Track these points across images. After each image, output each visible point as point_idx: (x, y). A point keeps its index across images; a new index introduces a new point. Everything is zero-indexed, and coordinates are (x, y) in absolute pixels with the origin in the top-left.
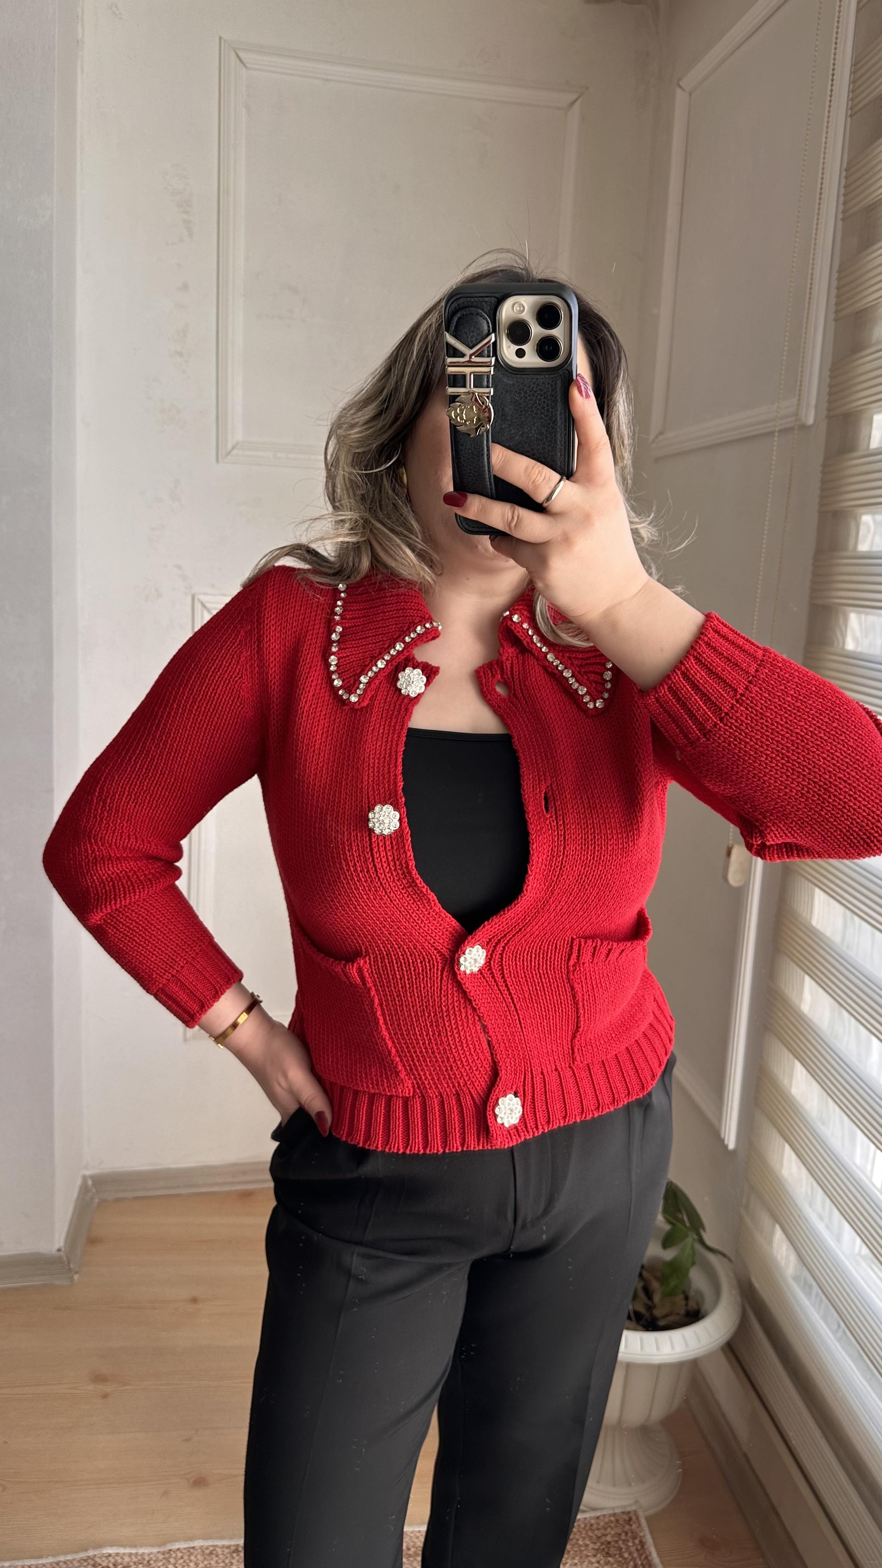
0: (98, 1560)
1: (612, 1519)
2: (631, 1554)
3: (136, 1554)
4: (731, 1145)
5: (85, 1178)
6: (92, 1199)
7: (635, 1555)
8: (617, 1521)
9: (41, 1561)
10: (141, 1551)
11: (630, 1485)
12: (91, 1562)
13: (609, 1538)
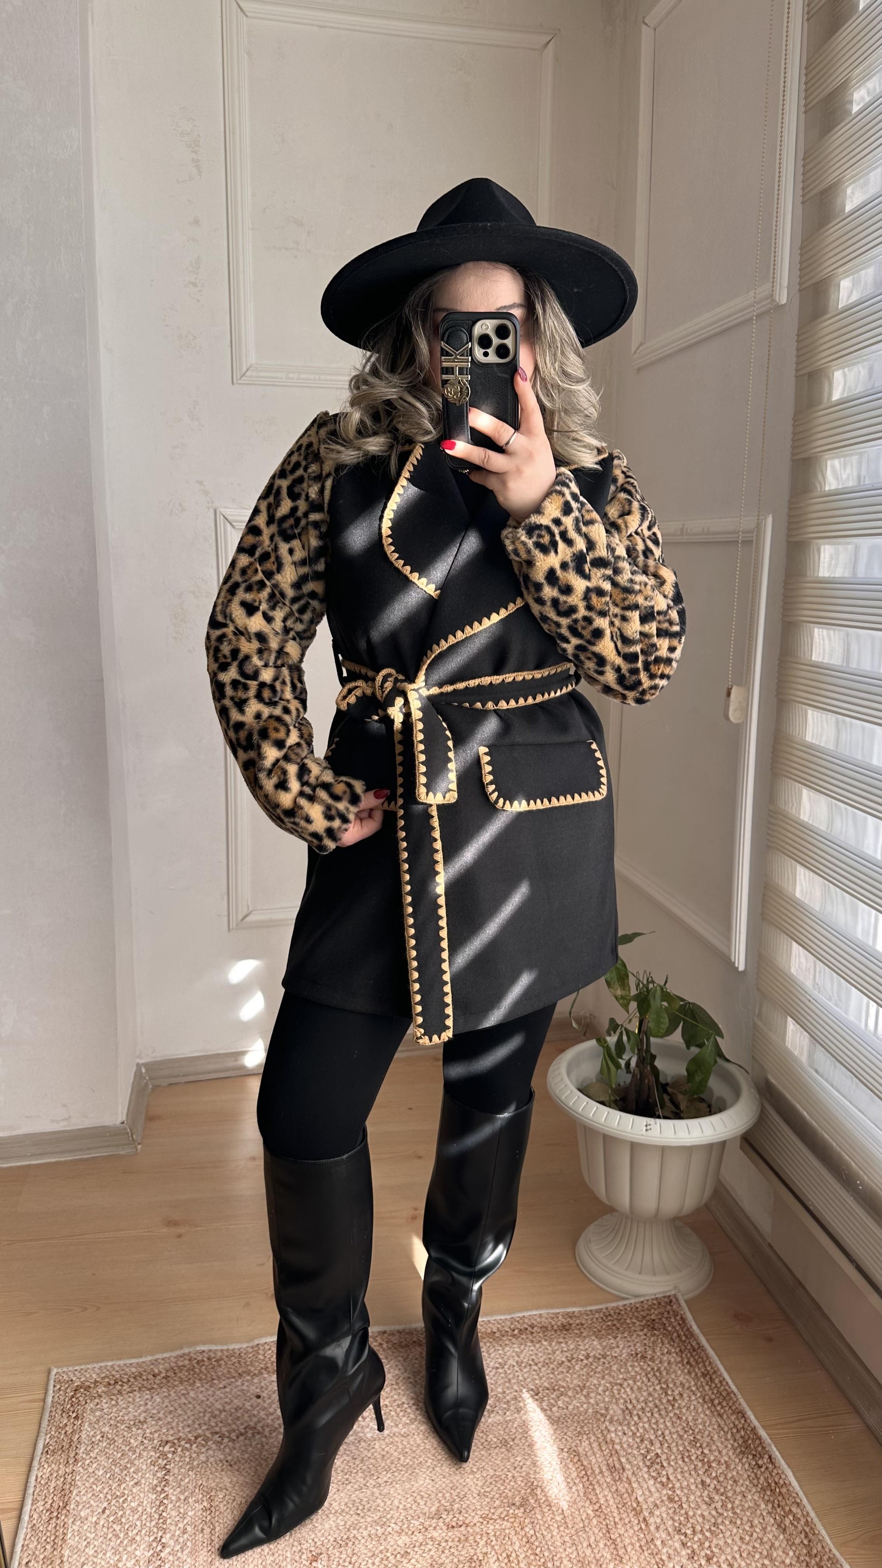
0: (192, 1355)
1: (655, 1302)
2: (674, 1327)
3: (228, 1350)
4: (741, 968)
5: (138, 1066)
6: (146, 1084)
7: (678, 1328)
8: (660, 1303)
9: (141, 1360)
10: (231, 1347)
11: (668, 1274)
12: (188, 1358)
13: (653, 1317)
